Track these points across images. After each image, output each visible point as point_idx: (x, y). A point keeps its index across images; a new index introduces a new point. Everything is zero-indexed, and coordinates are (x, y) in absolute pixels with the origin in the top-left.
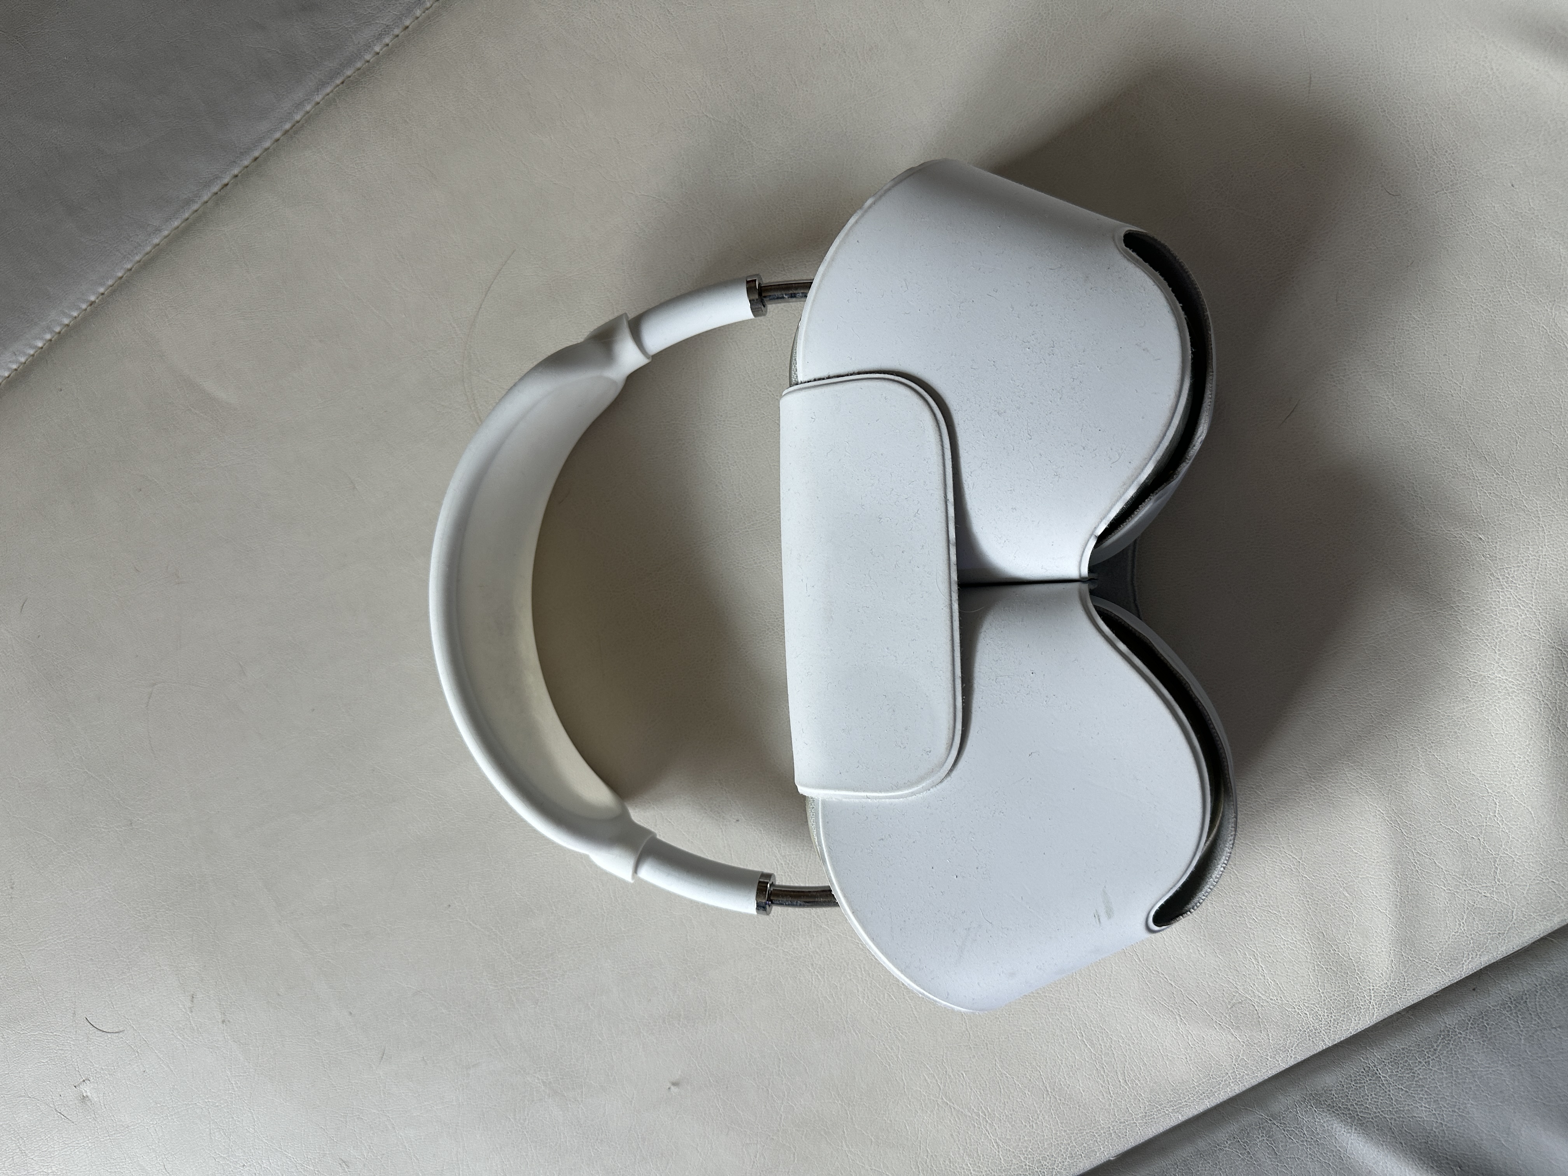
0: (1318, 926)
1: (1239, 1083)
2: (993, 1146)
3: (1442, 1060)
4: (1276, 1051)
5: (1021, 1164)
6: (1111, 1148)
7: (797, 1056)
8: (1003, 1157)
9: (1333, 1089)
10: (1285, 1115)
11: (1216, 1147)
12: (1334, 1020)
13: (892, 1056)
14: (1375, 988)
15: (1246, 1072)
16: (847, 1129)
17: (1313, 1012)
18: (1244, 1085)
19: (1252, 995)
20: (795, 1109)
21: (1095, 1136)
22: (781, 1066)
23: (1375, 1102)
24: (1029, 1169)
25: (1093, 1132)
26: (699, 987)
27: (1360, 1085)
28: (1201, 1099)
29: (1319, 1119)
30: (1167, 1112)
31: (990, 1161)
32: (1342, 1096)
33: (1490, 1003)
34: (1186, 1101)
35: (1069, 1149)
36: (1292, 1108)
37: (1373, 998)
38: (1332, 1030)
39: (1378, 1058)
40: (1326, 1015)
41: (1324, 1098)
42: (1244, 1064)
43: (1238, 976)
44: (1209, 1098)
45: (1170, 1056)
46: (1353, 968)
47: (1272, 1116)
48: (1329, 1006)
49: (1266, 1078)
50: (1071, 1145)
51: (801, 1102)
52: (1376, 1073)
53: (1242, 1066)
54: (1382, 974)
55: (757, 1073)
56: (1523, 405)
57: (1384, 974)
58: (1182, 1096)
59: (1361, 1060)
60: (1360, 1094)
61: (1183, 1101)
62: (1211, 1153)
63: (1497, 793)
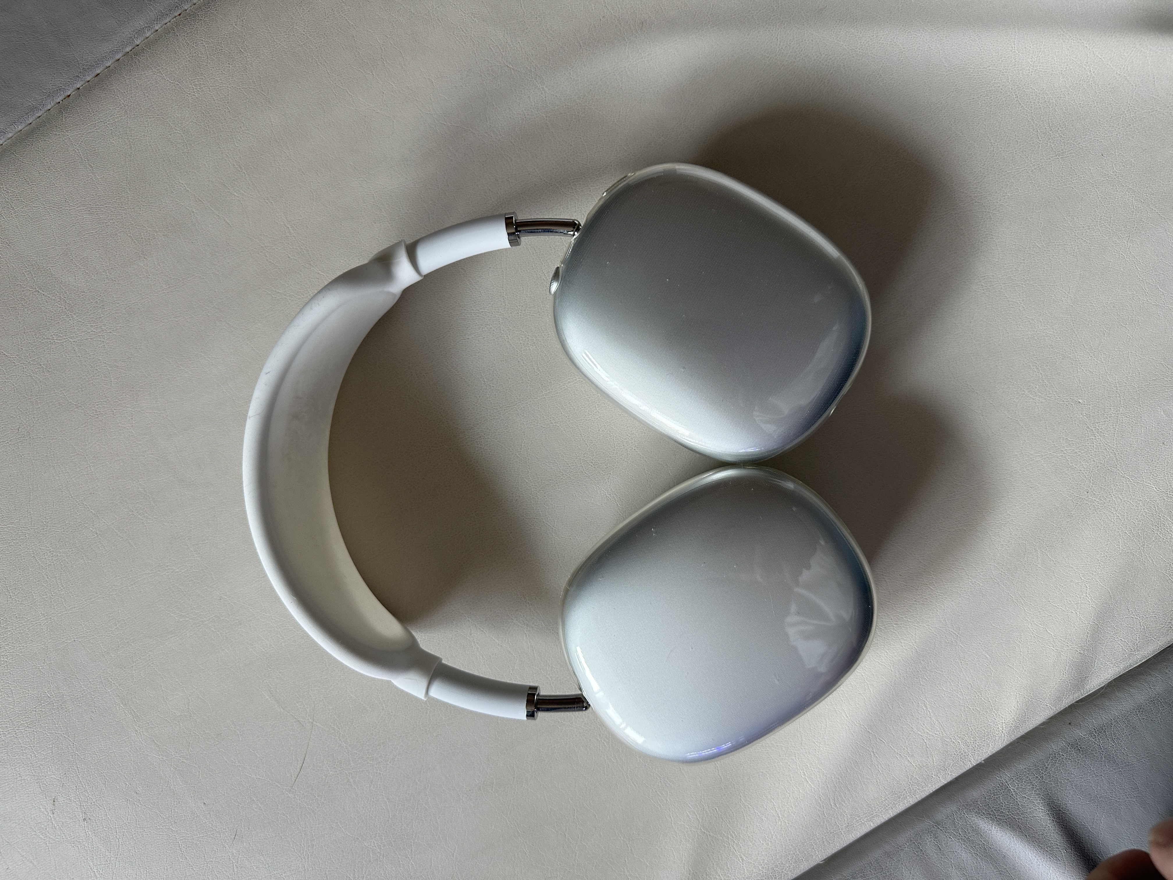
0: (968, 679)
1: (913, 796)
2: (739, 860)
3: (1052, 775)
4: (938, 770)
5: (759, 872)
6: (823, 851)
7: (588, 806)
8: (746, 867)
9: (979, 800)
10: (945, 822)
11: (899, 848)
12: (978, 745)
13: (662, 800)
14: (1006, 721)
15: (918, 787)
16: (627, 859)
17: (963, 741)
18: (916, 797)
19: (923, 732)
20: (587, 847)
21: (812, 845)
22: (575, 815)
23: (1007, 807)
24: (766, 875)
25: (811, 843)
26: (509, 759)
27: (997, 796)
28: (887, 810)
29: (970, 822)
30: (863, 822)
31: (737, 871)
32: (984, 805)
33: (1082, 733)
34: (876, 812)
35: (794, 857)
36: (951, 816)
37: (1004, 729)
38: (976, 753)
39: (1008, 776)
40: (972, 742)
41: (972, 808)
42: (916, 782)
43: (913, 719)
44: (892, 809)
45: (866, 782)
46: (991, 708)
47: (937, 823)
48: (974, 736)
49: (931, 792)
50: (796, 853)
51: (591, 841)
52: (1008, 787)
53: (915, 783)
54: (1011, 711)
55: (557, 822)
56: (1109, 308)
57: (1012, 711)
58: (873, 808)
59: (996, 778)
60: (997, 803)
61: (874, 812)
62: (895, 853)
63: (1087, 580)
